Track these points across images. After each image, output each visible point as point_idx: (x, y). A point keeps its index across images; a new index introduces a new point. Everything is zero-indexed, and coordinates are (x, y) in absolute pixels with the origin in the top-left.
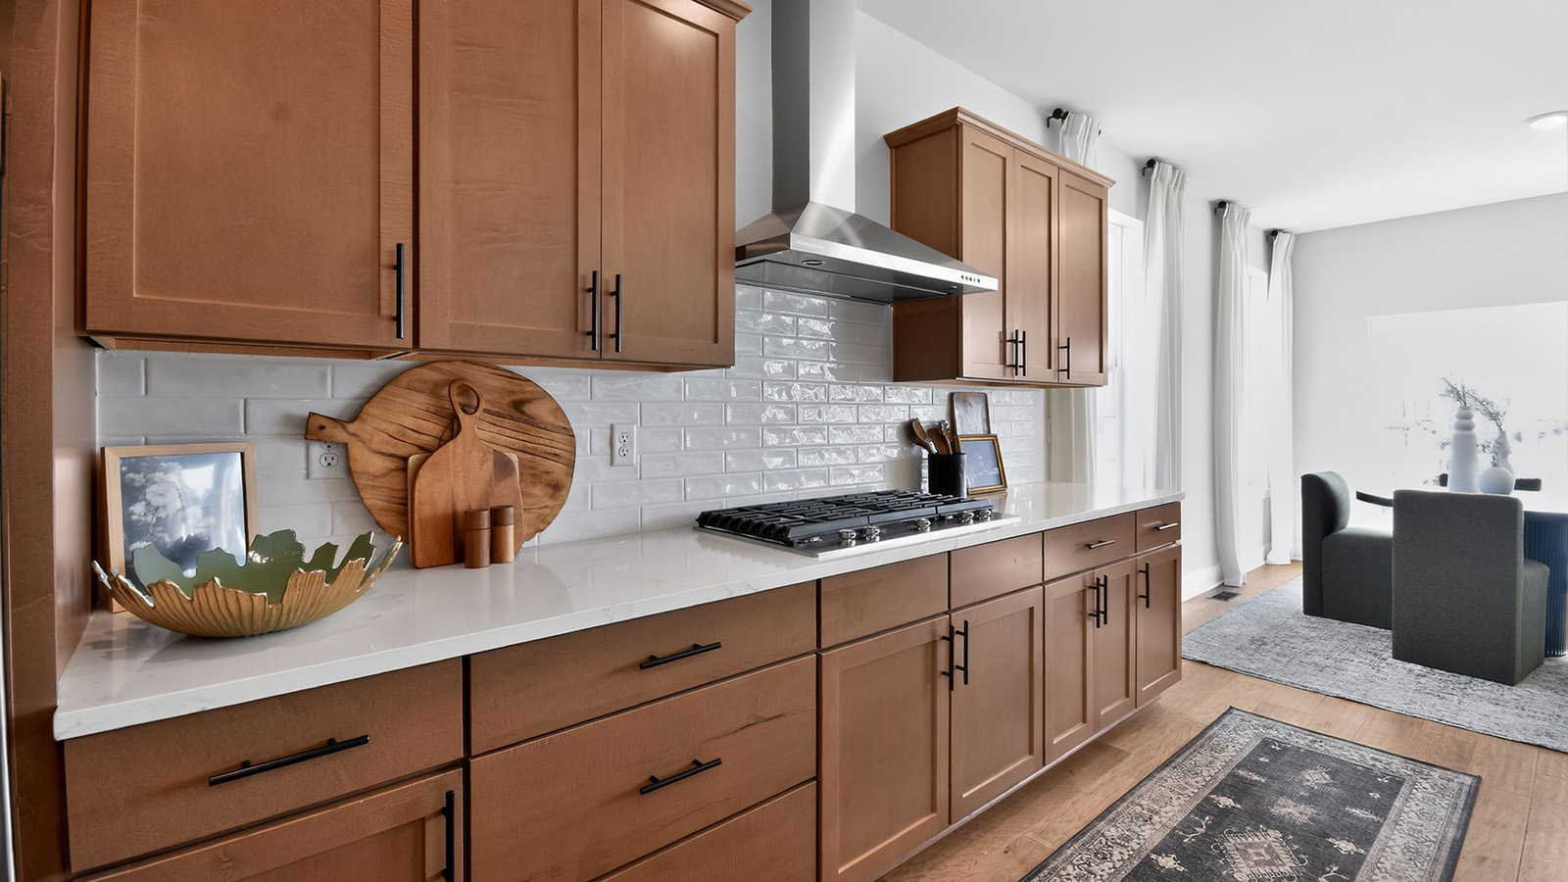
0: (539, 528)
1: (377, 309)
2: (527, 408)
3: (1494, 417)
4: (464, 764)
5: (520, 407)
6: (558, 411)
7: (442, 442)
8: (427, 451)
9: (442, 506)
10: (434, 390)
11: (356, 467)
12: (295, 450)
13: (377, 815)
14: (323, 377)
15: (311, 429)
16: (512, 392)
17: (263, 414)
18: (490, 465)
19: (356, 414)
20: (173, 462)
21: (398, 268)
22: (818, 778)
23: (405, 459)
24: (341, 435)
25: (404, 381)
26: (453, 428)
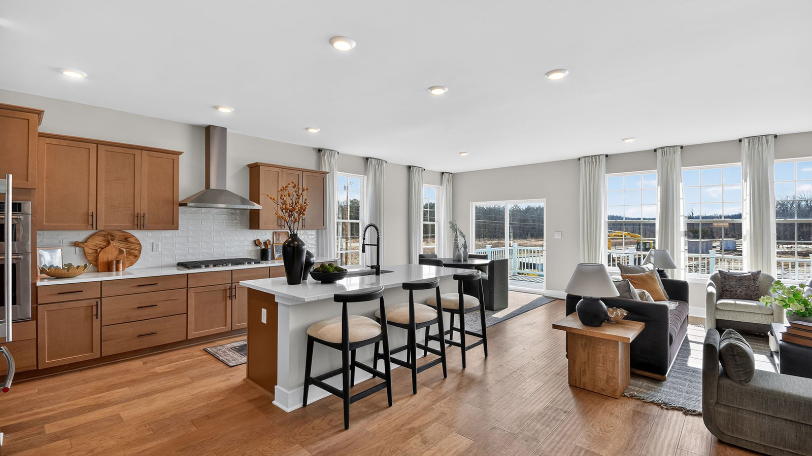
0: (131, 264)
1: (88, 223)
2: (128, 239)
3: (464, 237)
4: (101, 298)
5: (126, 239)
6: (137, 240)
7: (106, 246)
8: (102, 248)
9: (105, 259)
10: (104, 236)
11: (85, 252)
12: (73, 248)
13: (85, 304)
14: (79, 235)
15: (76, 244)
16: (124, 236)
17: (66, 242)
18: (117, 252)
19: (86, 241)
20: (45, 250)
21: (92, 216)
22: (187, 313)
23: (97, 250)
24: (82, 245)
25: (97, 234)
26: (109, 243)
